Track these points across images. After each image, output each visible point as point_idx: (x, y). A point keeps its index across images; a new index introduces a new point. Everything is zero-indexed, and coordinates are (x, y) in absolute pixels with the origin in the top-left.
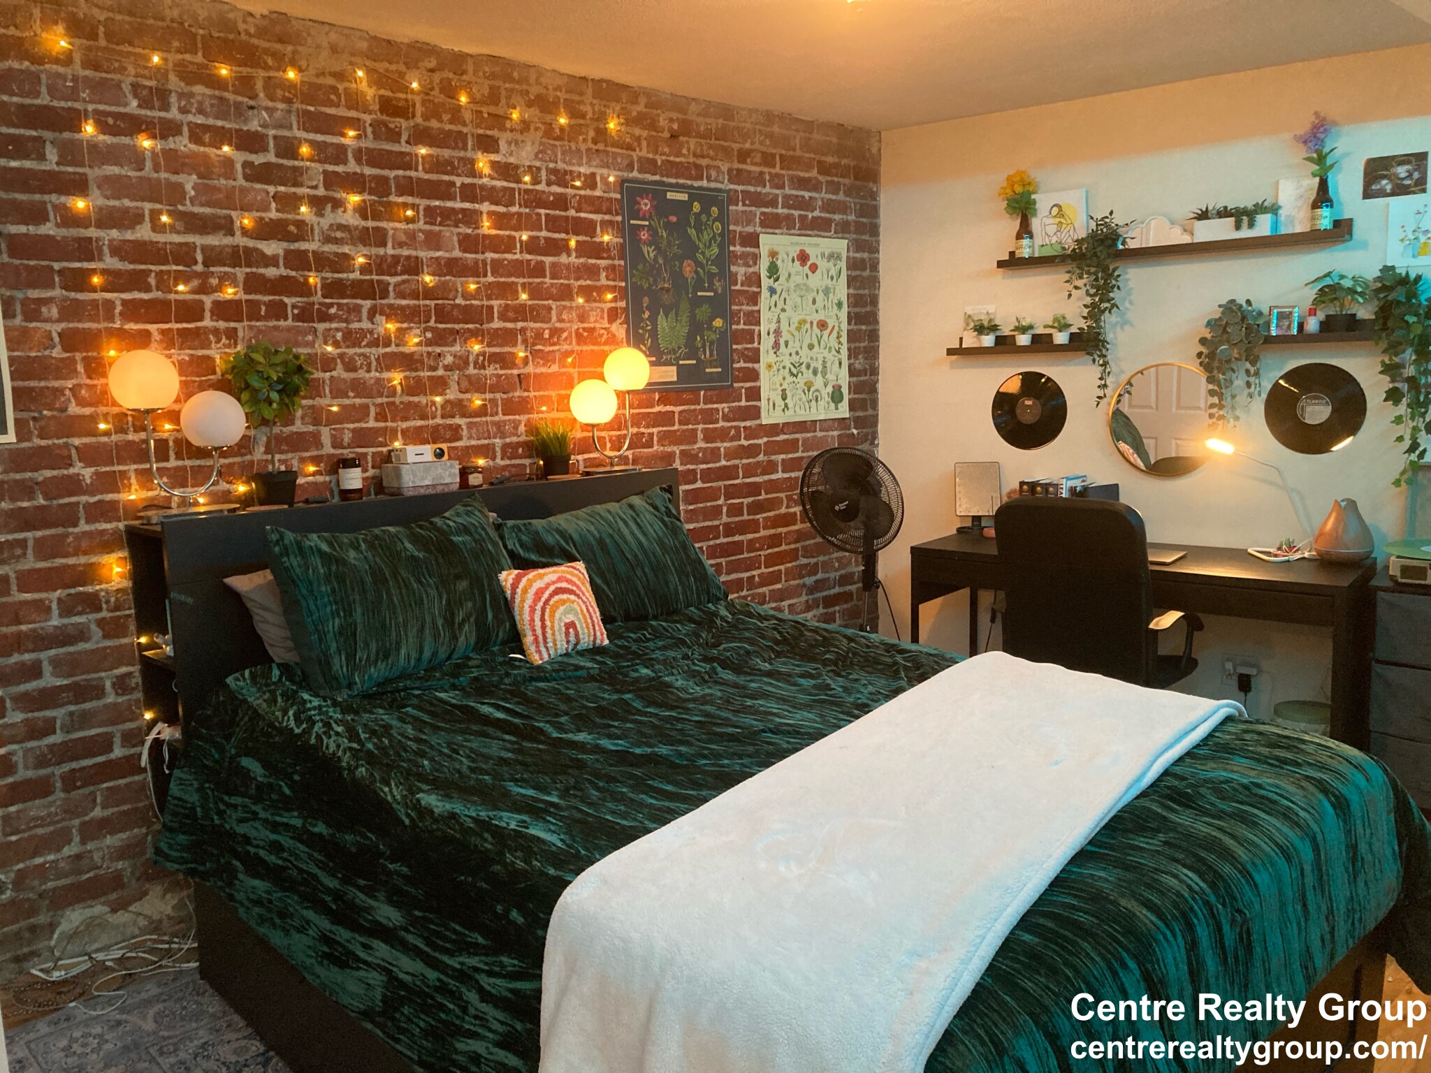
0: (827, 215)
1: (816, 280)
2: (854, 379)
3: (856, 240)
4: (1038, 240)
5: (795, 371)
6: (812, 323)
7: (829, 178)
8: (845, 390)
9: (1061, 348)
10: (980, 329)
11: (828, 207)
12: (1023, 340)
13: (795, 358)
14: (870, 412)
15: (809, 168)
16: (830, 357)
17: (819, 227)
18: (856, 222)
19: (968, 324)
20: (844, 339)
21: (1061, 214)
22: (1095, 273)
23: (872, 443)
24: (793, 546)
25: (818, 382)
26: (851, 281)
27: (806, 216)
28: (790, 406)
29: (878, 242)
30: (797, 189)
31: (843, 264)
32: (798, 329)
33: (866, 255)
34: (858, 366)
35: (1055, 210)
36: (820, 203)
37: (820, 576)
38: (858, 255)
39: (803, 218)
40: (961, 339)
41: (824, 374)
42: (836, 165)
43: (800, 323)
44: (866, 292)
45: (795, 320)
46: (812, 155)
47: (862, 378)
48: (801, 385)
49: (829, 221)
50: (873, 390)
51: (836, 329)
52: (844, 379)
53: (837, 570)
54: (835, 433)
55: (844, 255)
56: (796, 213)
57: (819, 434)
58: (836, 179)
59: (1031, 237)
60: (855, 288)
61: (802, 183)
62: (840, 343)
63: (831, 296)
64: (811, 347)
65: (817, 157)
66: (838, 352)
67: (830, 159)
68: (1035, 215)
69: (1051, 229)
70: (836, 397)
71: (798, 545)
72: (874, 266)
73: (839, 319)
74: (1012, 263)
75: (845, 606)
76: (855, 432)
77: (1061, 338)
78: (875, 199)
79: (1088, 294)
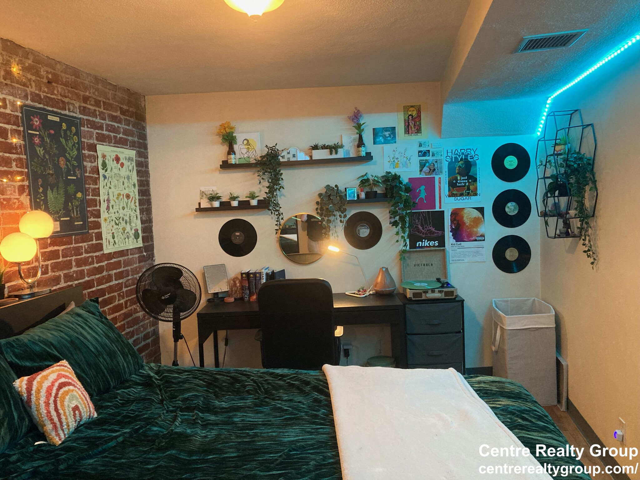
0: (125, 137)
1: (124, 172)
2: (143, 225)
3: (138, 151)
4: (238, 156)
5: (117, 222)
6: (123, 195)
7: (126, 117)
8: (140, 232)
9: (254, 207)
10: (213, 198)
11: (126, 132)
12: (235, 204)
13: (117, 215)
14: (150, 243)
15: (116, 111)
16: (133, 214)
17: (121, 143)
18: (138, 142)
19: (202, 196)
20: (137, 204)
21: (248, 144)
22: (270, 172)
23: (152, 260)
24: (122, 323)
25: (128, 228)
26: (138, 172)
27: (117, 136)
28: (117, 242)
29: (148, 153)
30: (112, 121)
31: (134, 164)
32: (118, 198)
33: (143, 159)
34: (144, 218)
35: (245, 142)
36: (122, 130)
37: (135, 337)
38: (140, 159)
39: (115, 137)
40: (200, 204)
41: (130, 223)
42: (128, 111)
43: (118, 195)
44: (144, 179)
45: (116, 193)
46: (117, 104)
47: (146, 225)
48: (121, 230)
49: (127, 140)
50: (151, 231)
51: (134, 198)
52: (139, 226)
53: (142, 332)
54: (137, 256)
55: (134, 159)
56: (112, 134)
57: (130, 257)
58: (128, 118)
59: (235, 154)
60: (140, 177)
61: (114, 118)
62: (136, 206)
63: (130, 180)
64: (123, 208)
65: (120, 105)
66: (135, 211)
67: (125, 107)
68: (236, 144)
69: (244, 151)
70: (136, 236)
71: (125, 322)
72: (147, 166)
73: (134, 192)
74: (226, 166)
75: (147, 352)
76: (145, 254)
77: (254, 203)
78: (145, 131)
79: (268, 182)
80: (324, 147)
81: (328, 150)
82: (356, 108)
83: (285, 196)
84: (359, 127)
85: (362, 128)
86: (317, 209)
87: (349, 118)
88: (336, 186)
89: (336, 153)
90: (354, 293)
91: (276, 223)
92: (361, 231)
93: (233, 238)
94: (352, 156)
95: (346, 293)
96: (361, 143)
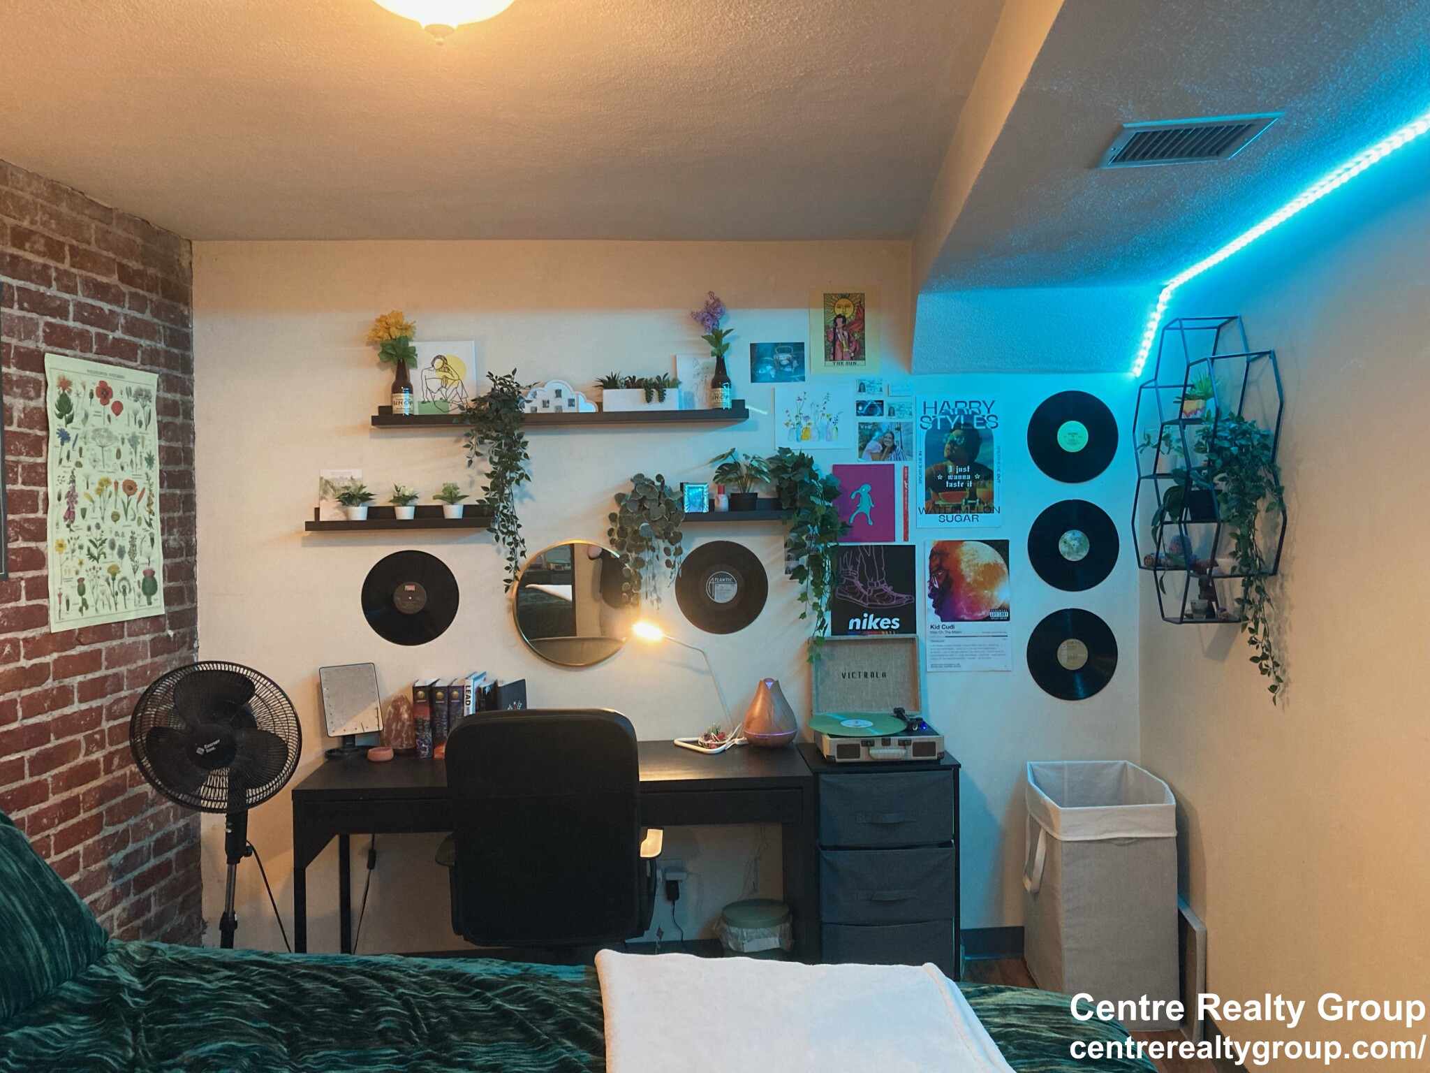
0: (132, 338)
1: (121, 426)
2: (169, 561)
3: (167, 375)
4: (418, 396)
5: (95, 551)
6: (116, 484)
7: (133, 290)
8: (159, 577)
9: (454, 524)
10: (349, 498)
11: (132, 327)
12: (406, 513)
13: (95, 534)
14: (187, 606)
15: (109, 272)
16: (141, 532)
17: (121, 353)
18: (166, 352)
19: (325, 492)
20: (156, 507)
21: (445, 367)
22: (496, 439)
23: (191, 647)
24: (94, 812)
25: (126, 566)
26: (163, 429)
27: (107, 336)
28: (90, 602)
29: (192, 381)
30: (93, 297)
31: (152, 406)
32: (99, 492)
33: (178, 397)
34: (172, 543)
35: (439, 363)
36: (122, 321)
37: (131, 847)
38: (169, 396)
39: (101, 338)
40: (317, 510)
41: (133, 554)
42: (142, 274)
43: (101, 484)
44: (179, 444)
45: (96, 478)
46: (112, 255)
47: (178, 560)
48: (104, 573)
49: (134, 347)
50: (191, 576)
51: (147, 492)
52: (157, 561)
53: (152, 833)
54: (148, 637)
55: (154, 393)
56: (93, 330)
57: (128, 640)
58: (141, 292)
59: (411, 391)
60: (167, 440)
61: (100, 291)
62: (151, 512)
63: (139, 447)
64: (115, 517)
65: (118, 259)
66: (150, 525)
67: (134, 265)
68: (414, 365)
69: (435, 384)
70: (149, 587)
71: (102, 808)
72: (188, 414)
73: (150, 479)
74: (386, 419)
75: (162, 883)
76: (171, 633)
77: (454, 512)
78: (187, 326)
79: (491, 462)
80: (632, 383)
81: (641, 391)
82: (711, 293)
83: (532, 498)
84: (717, 340)
85: (725, 340)
86: (610, 532)
87: (695, 316)
88: (659, 478)
89: (661, 398)
90: (695, 743)
91: (507, 563)
92: (718, 587)
93: (397, 599)
94: (698, 407)
95: (677, 742)
96: (720, 377)
